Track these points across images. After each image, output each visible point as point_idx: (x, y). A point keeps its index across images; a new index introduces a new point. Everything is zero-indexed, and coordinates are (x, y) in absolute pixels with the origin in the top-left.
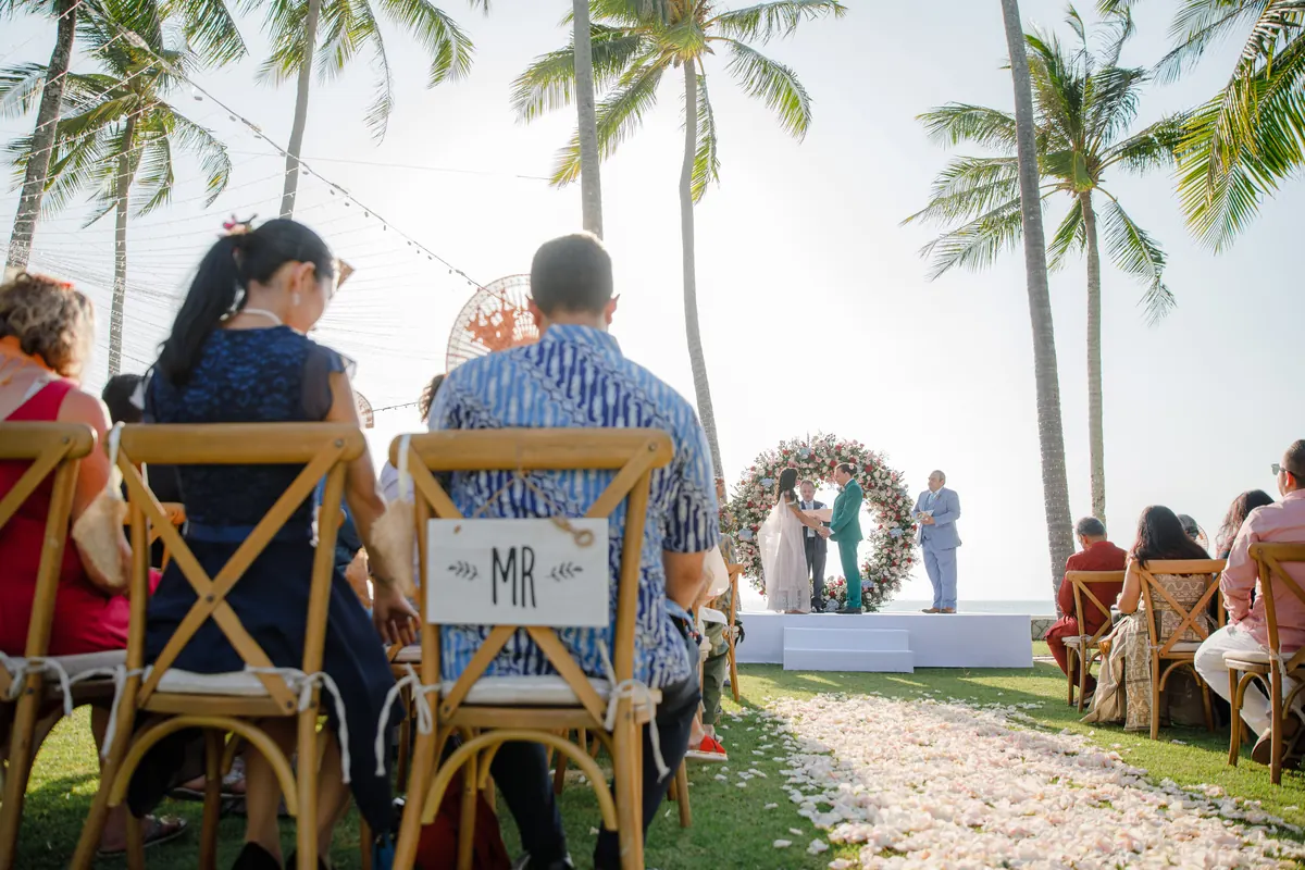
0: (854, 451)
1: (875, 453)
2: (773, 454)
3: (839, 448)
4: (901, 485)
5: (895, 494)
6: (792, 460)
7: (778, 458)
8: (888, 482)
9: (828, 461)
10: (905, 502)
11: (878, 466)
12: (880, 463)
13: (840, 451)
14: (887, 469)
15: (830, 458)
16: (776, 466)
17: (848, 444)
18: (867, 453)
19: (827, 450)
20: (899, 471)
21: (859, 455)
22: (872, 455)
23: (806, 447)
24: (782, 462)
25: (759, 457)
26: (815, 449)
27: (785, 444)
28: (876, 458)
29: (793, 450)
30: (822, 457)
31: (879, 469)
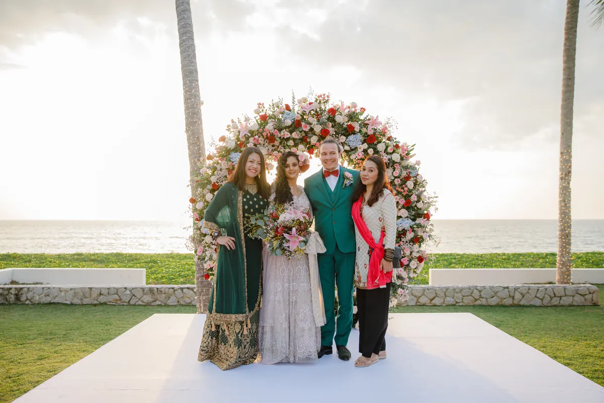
0: (352, 117)
1: (380, 120)
2: (247, 120)
3: (333, 111)
4: (412, 161)
5: (404, 174)
6: (270, 126)
7: (253, 124)
8: (396, 157)
9: (318, 129)
10: (415, 184)
11: (384, 136)
12: (386, 132)
13: (334, 116)
14: (395, 141)
15: (320, 125)
16: (250, 135)
17: (344, 107)
18: (369, 120)
19: (318, 115)
20: (410, 144)
21: (359, 123)
22: (375, 122)
23: (290, 110)
24: (258, 131)
25: (231, 124)
26: (301, 114)
27: (264, 107)
28: (380, 126)
29: (273, 115)
30: (310, 124)
31: (384, 140)
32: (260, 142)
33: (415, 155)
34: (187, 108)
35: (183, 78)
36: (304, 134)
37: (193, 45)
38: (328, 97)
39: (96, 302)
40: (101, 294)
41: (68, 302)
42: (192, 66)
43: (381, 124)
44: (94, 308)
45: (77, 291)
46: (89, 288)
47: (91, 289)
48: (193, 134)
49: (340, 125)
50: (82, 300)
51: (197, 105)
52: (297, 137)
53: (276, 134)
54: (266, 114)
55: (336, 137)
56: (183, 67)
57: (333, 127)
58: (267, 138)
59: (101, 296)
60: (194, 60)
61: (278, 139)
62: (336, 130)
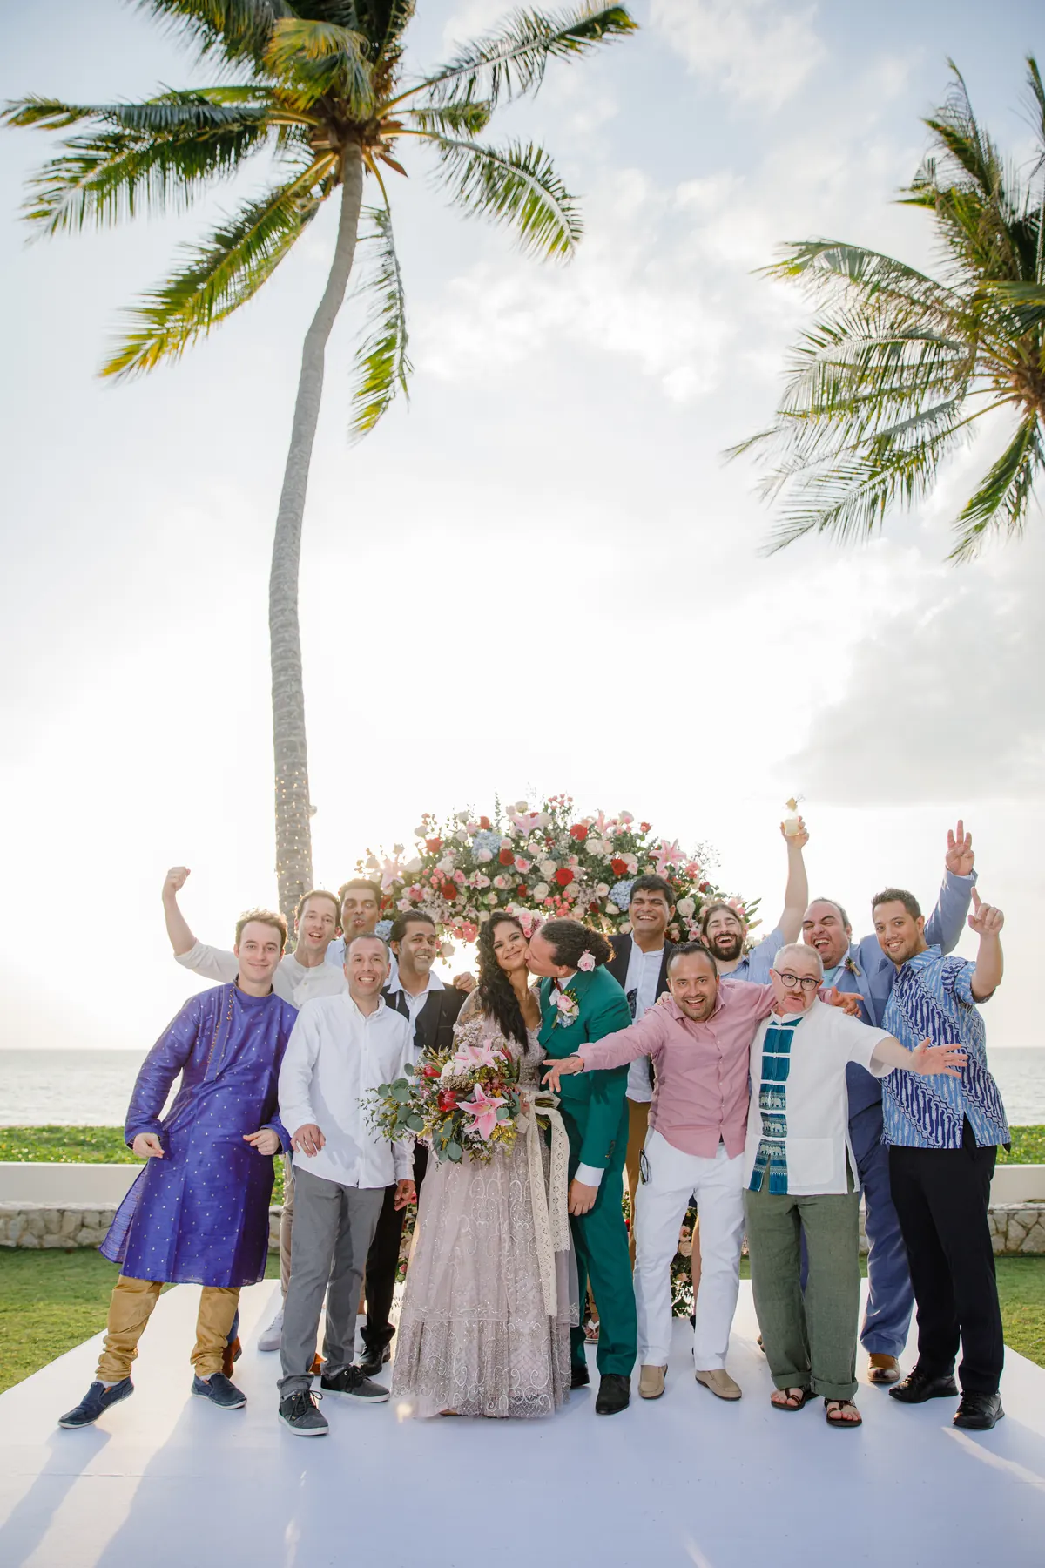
0: (623, 842)
1: (682, 848)
2: (399, 849)
3: (581, 832)
6: (446, 865)
7: (412, 858)
9: (548, 869)
11: (692, 882)
12: (694, 876)
13: (584, 842)
14: (715, 892)
15: (554, 859)
16: (403, 882)
17: (606, 821)
18: (659, 848)
19: (550, 838)
20: (749, 898)
21: (639, 854)
22: (672, 852)
23: (490, 829)
24: (421, 872)
25: (365, 858)
26: (514, 837)
27: (435, 823)
28: (684, 861)
29: (454, 838)
30: (531, 857)
31: (693, 891)
32: (426, 897)
33: (759, 922)
34: (281, 822)
35: (277, 760)
36: (519, 880)
37: (299, 693)
38: (570, 800)
39: (70, 1244)
40: (83, 1225)
41: (11, 1243)
42: (295, 735)
43: (684, 856)
44: (64, 1257)
45: (32, 1216)
46: (59, 1211)
47: (62, 1212)
48: (291, 877)
49: (596, 861)
50: (40, 1237)
51: (301, 815)
52: (502, 886)
53: (458, 881)
54: (437, 839)
55: (587, 885)
56: (278, 736)
57: (581, 863)
58: (440, 888)
59: (85, 1229)
60: (299, 723)
61: (463, 890)
62: (589, 871)
